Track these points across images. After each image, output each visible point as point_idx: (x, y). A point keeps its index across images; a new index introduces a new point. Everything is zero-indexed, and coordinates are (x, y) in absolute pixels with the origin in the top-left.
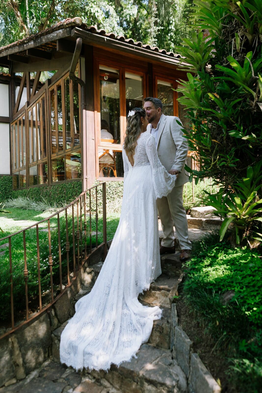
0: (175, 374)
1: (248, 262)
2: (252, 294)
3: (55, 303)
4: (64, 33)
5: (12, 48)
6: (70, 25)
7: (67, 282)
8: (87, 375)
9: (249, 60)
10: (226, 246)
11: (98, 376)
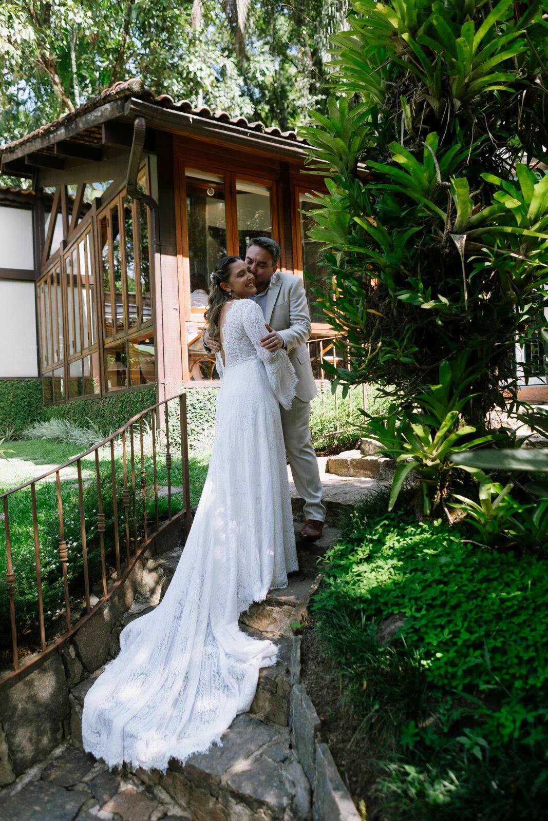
0: (289, 781)
1: (440, 552)
2: (438, 621)
3: (75, 634)
4: (112, 109)
5: (31, 142)
6: (122, 95)
7: (102, 591)
8: (130, 776)
9: (430, 149)
10: (405, 518)
11: (150, 780)
